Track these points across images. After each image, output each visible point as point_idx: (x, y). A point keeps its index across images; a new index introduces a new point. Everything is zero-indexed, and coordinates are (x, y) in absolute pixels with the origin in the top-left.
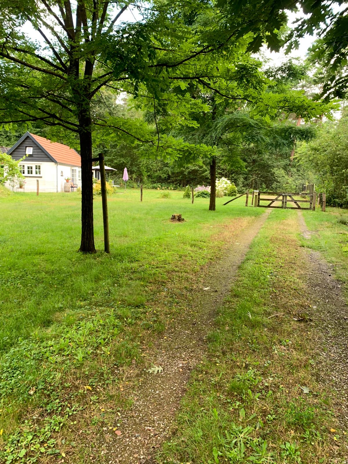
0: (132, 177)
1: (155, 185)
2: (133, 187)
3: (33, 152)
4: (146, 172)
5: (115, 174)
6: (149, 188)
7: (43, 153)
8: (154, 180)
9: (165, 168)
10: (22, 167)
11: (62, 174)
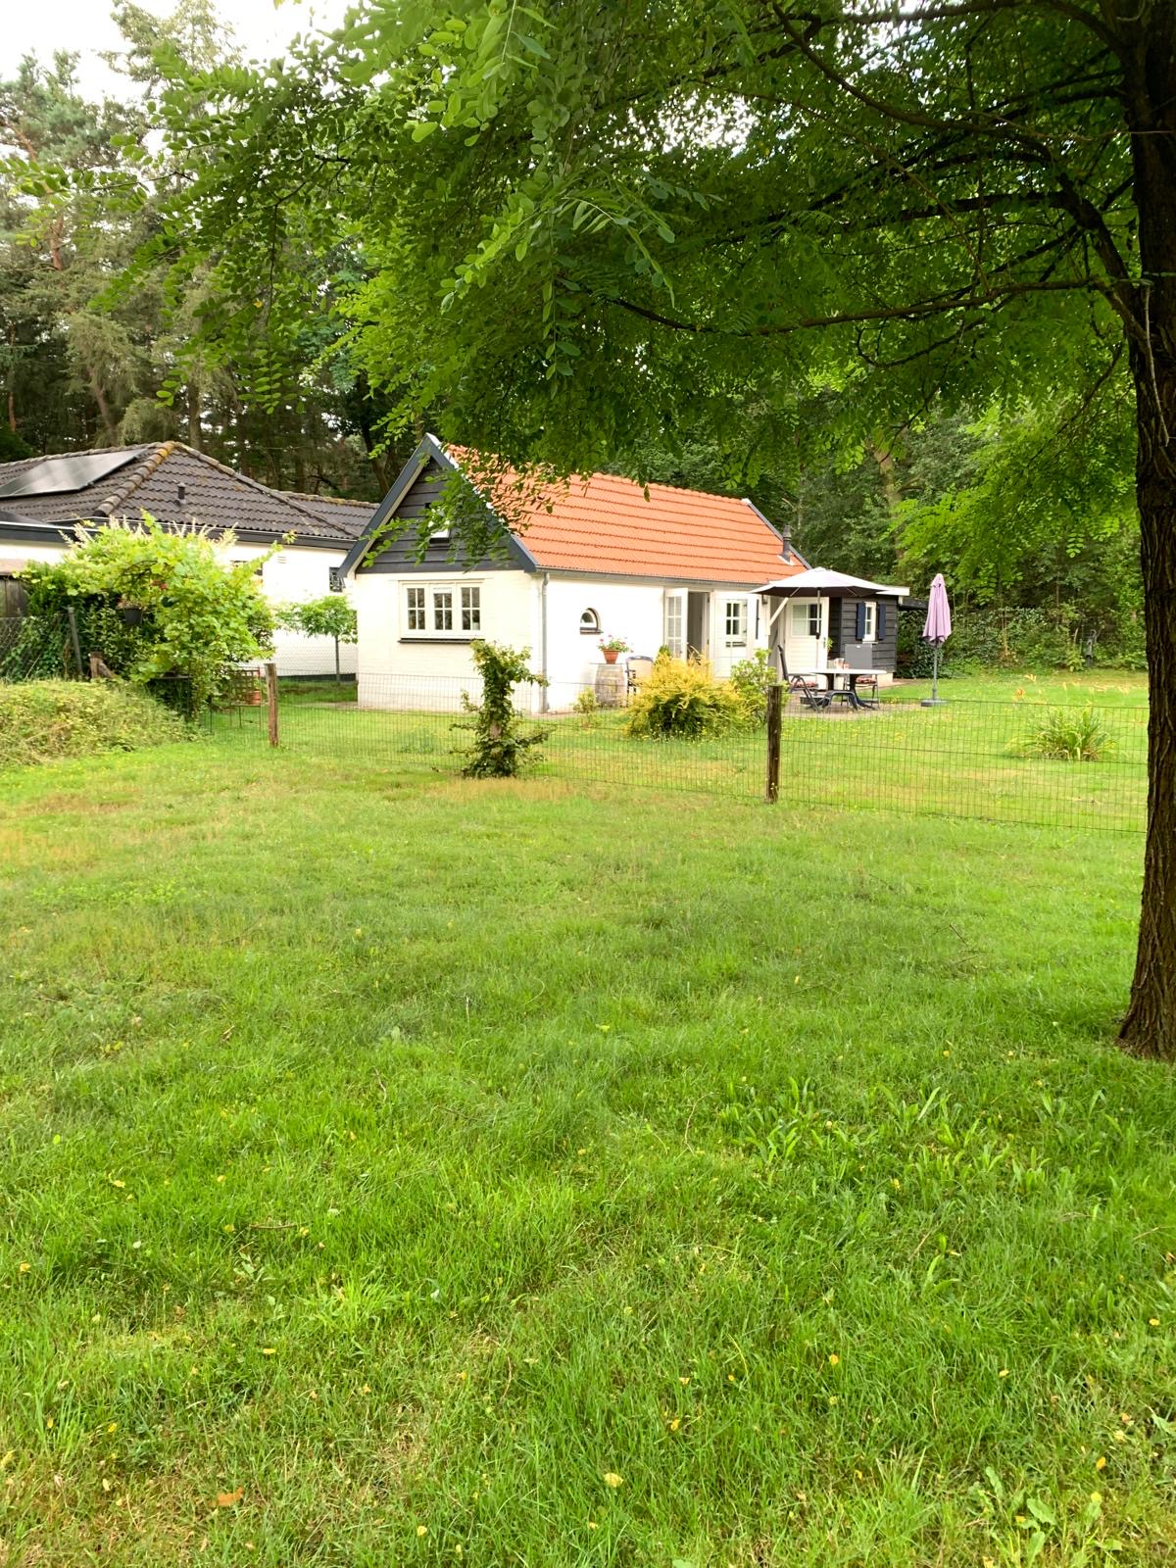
10: (416, 598)
11: (593, 625)
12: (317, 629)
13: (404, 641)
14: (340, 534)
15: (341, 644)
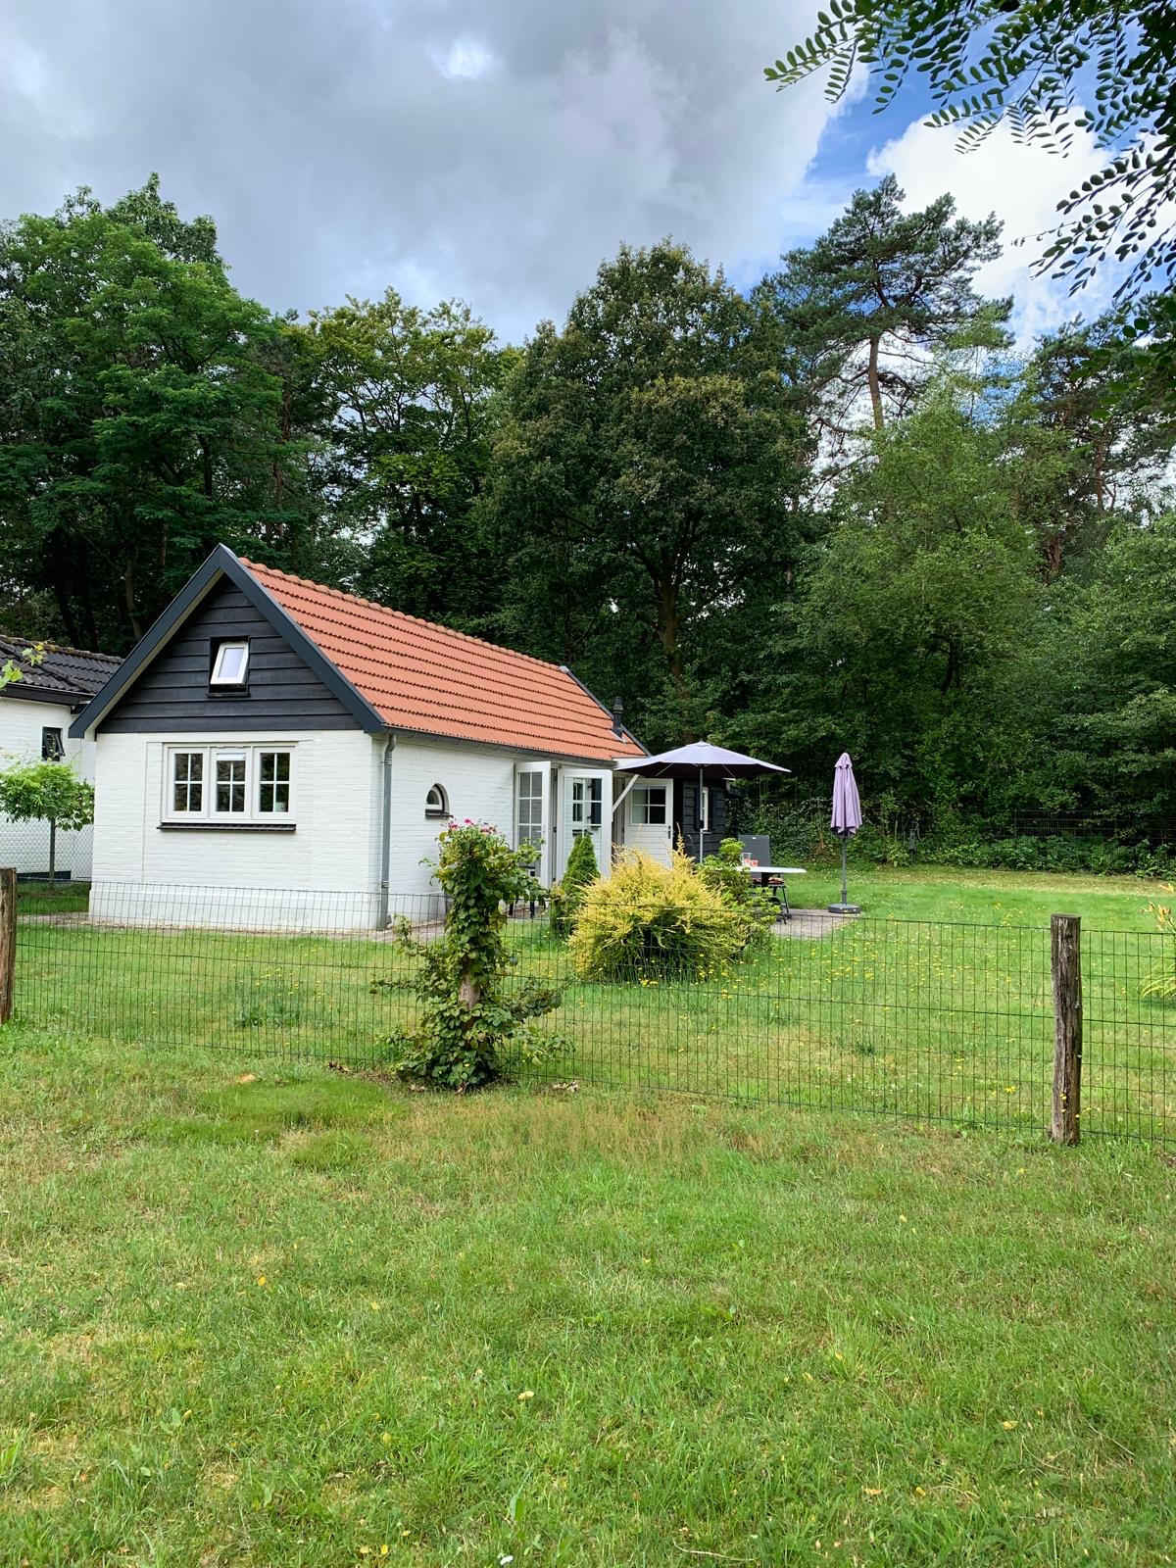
0: (878, 807)
1: (1007, 846)
2: (884, 861)
3: (249, 671)
4: (951, 777)
5: (790, 795)
6: (970, 864)
7: (303, 676)
8: (1000, 819)
9: (1059, 754)
10: (188, 766)
11: (438, 807)
12: (26, 812)
13: (167, 827)
14: (61, 685)
15: (59, 831)
